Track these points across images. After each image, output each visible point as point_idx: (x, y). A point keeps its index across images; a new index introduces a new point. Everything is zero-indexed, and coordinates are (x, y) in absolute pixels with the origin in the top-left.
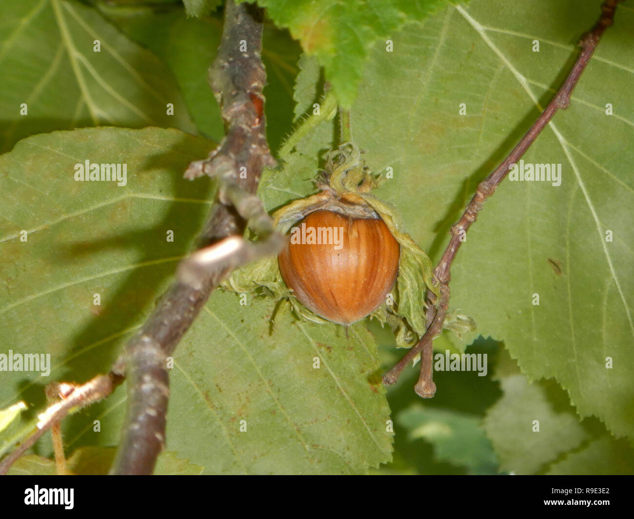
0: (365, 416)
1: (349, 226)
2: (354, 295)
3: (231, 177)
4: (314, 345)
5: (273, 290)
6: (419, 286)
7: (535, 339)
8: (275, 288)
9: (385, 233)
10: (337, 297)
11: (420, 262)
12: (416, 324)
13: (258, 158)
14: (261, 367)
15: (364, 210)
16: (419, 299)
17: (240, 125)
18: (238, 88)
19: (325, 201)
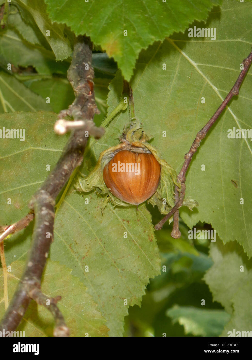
0: (146, 253)
1: (136, 156)
2: (140, 189)
3: (79, 114)
4: (121, 220)
5: (101, 189)
6: (170, 184)
7: (226, 222)
8: (102, 188)
9: (154, 160)
10: (132, 190)
11: (171, 173)
12: (170, 202)
13: (92, 109)
14: (95, 232)
15: (143, 150)
16: (171, 190)
17: (83, 93)
18: (81, 77)
19: (124, 147)
